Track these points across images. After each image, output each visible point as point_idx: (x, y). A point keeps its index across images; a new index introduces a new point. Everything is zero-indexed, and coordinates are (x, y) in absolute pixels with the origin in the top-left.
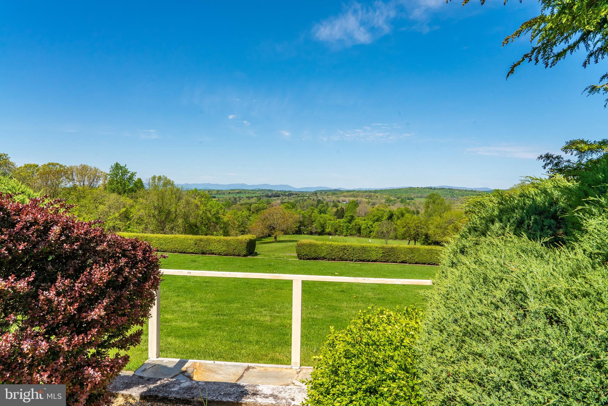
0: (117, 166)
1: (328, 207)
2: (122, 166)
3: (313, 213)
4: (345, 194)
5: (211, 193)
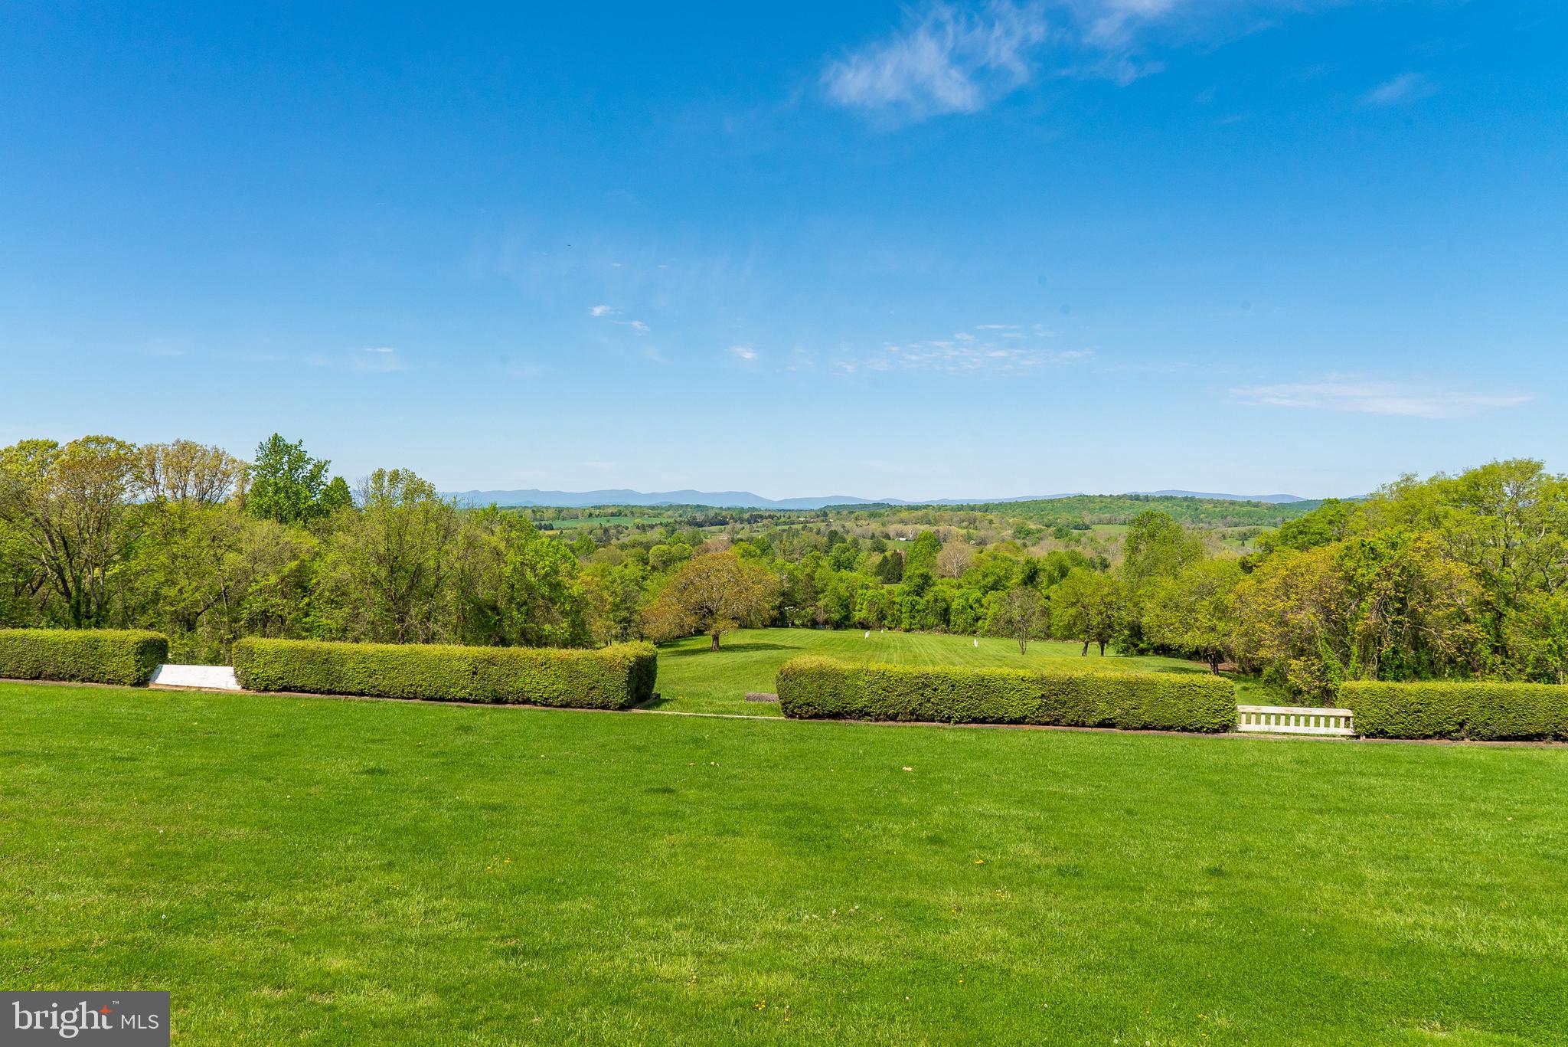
0: (277, 446)
1: (859, 550)
2: (289, 442)
3: (819, 569)
4: (904, 515)
5: (541, 516)
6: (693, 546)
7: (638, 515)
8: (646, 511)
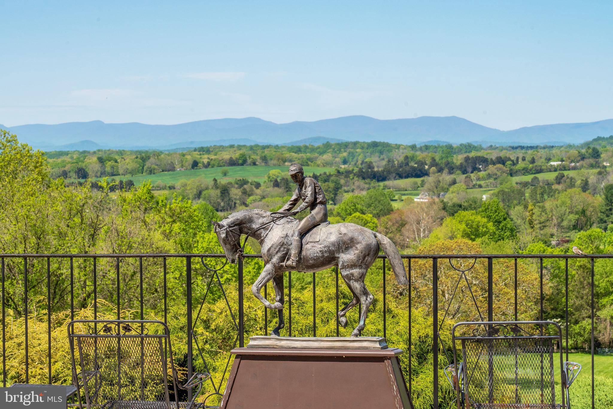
5: (112, 167)
6: (378, 216)
7: (275, 162)
8: (287, 155)
